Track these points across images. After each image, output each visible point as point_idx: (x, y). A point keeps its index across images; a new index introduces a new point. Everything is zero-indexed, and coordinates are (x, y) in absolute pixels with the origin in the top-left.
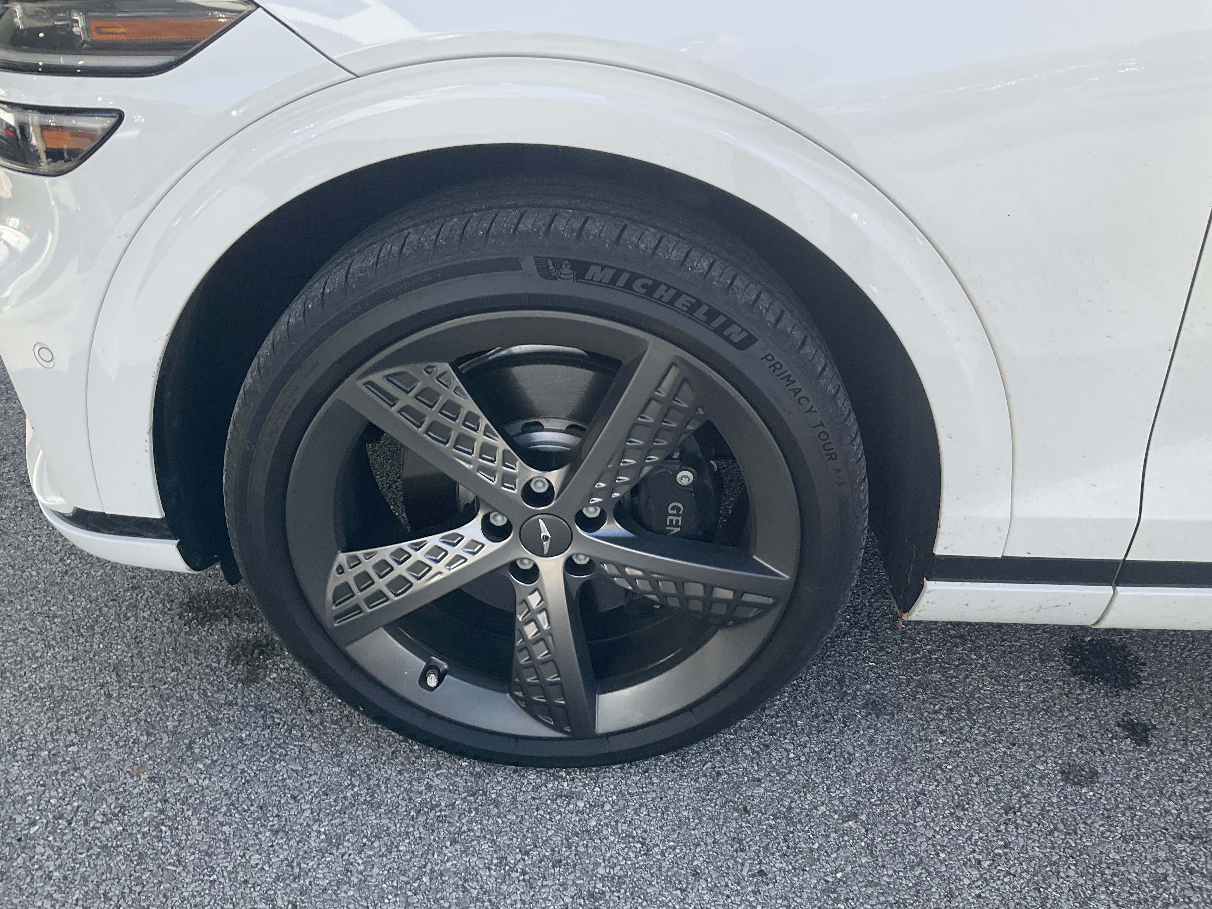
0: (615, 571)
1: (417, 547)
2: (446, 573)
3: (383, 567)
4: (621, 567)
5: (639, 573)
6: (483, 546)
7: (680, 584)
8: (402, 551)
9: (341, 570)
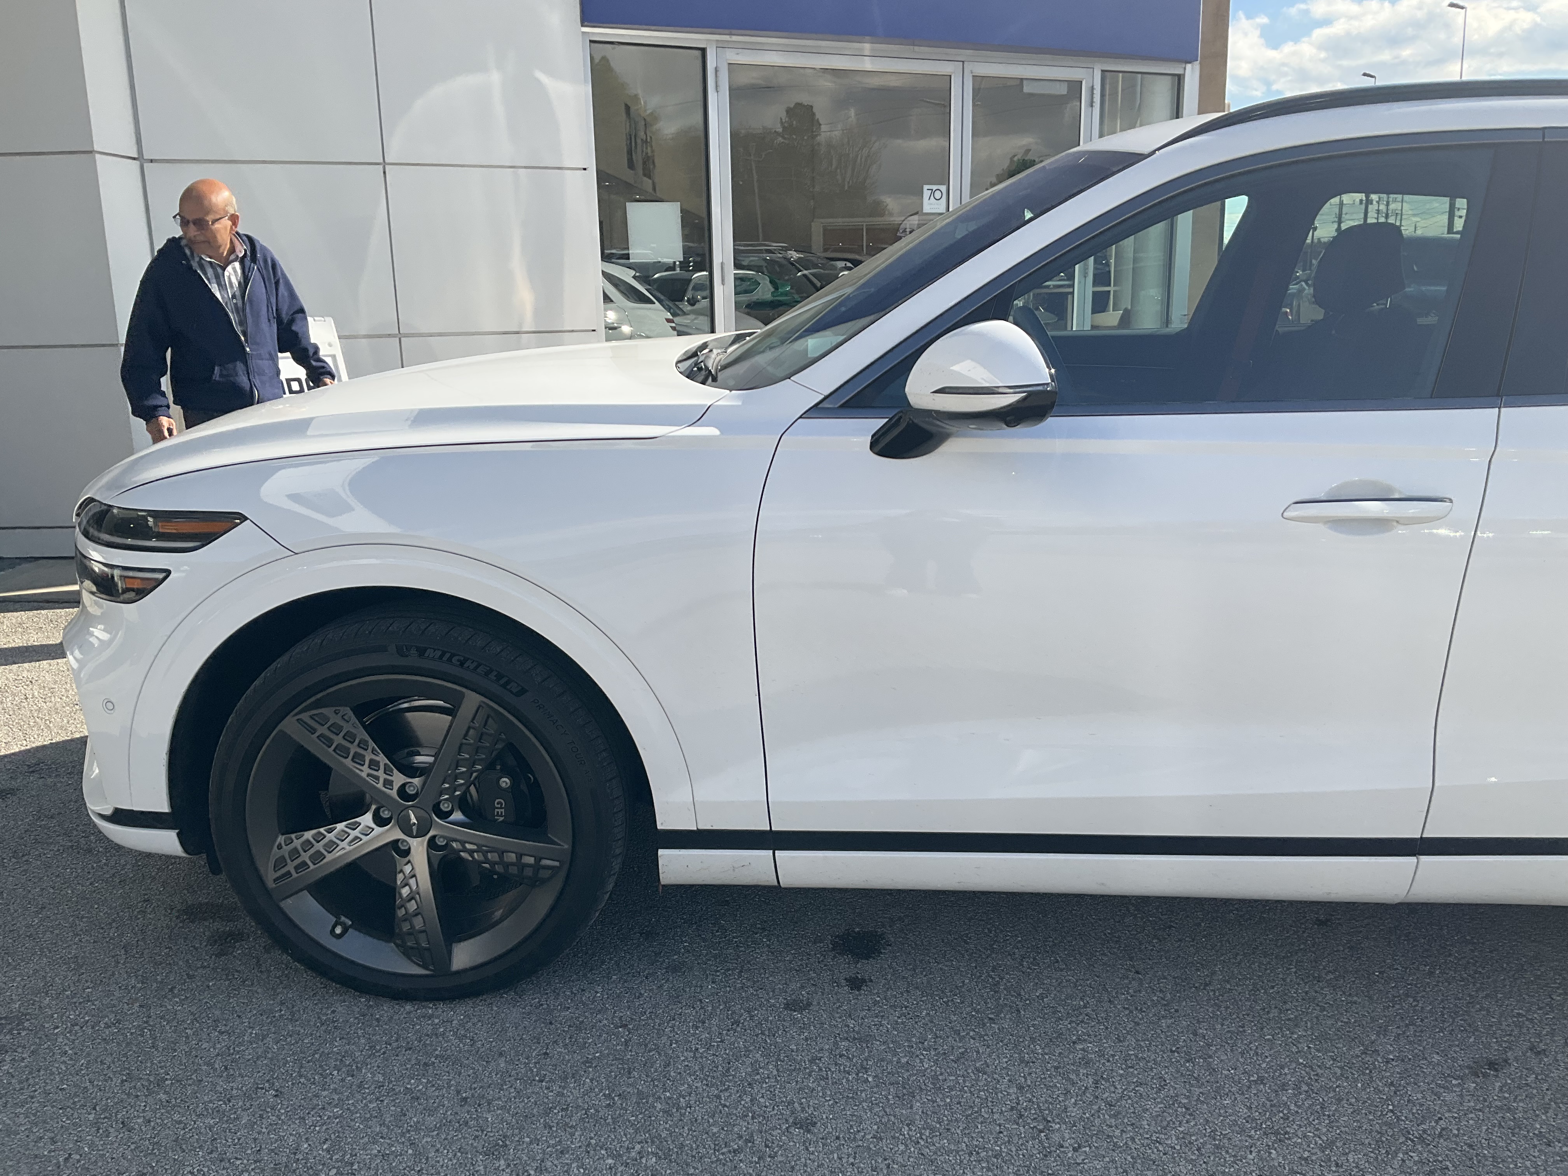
0: (460, 847)
1: (330, 831)
2: (348, 848)
3: (308, 844)
4: (463, 843)
5: (475, 847)
6: (373, 830)
7: (501, 853)
8: (320, 833)
9: (280, 847)
